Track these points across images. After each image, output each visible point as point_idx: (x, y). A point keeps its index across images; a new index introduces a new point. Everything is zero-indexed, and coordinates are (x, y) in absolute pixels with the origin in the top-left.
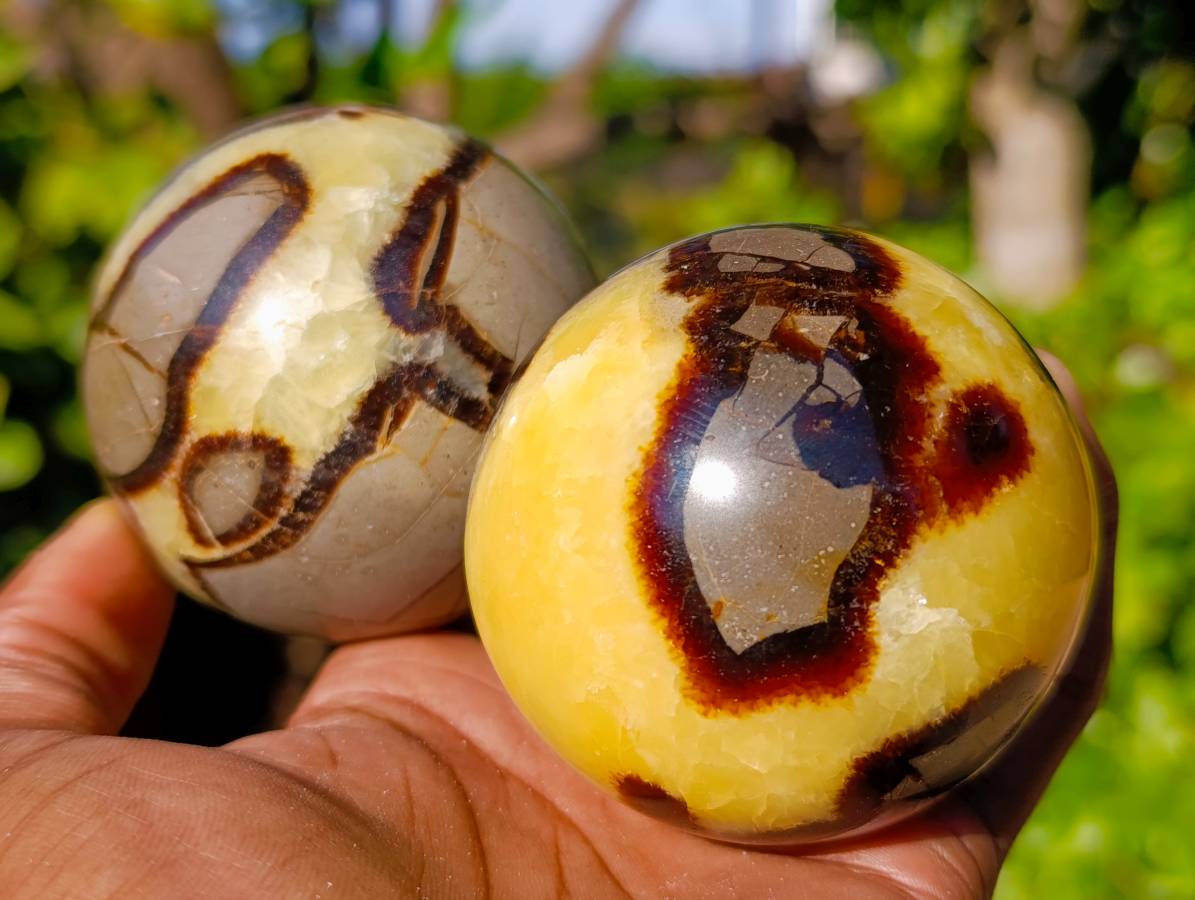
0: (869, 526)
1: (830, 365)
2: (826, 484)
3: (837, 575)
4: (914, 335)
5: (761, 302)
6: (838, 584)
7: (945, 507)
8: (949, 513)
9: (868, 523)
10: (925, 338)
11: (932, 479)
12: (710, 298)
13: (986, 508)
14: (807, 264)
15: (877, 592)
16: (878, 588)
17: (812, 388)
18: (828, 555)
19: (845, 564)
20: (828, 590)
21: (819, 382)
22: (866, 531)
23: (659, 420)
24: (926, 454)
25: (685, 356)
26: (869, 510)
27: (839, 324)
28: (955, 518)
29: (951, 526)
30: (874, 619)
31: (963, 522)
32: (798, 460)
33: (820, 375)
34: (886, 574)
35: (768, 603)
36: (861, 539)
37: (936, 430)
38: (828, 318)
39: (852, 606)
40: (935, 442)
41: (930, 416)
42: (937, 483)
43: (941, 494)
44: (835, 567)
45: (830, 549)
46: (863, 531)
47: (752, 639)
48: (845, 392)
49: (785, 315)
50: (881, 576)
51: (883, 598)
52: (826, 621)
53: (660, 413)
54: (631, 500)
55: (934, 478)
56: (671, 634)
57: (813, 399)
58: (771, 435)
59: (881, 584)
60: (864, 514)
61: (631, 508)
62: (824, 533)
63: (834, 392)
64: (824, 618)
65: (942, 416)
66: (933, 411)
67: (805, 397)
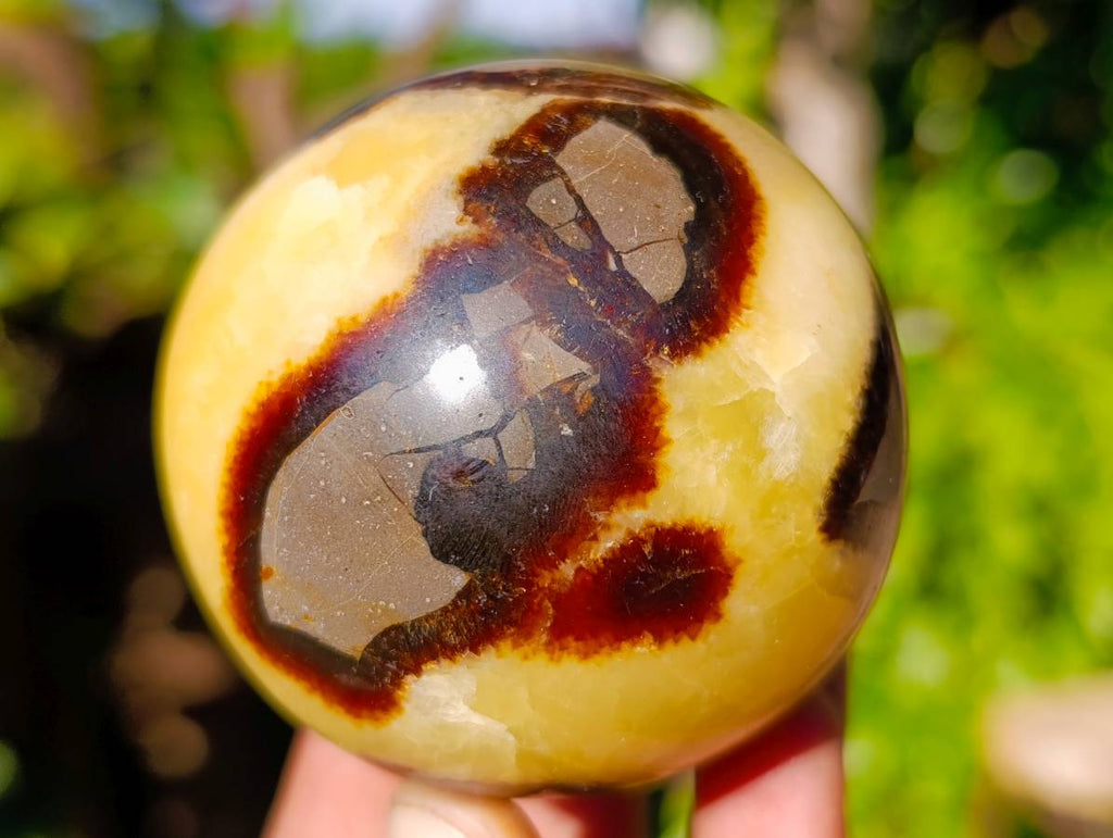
0: (445, 610)
3: (386, 633)
4: (657, 431)
5: (518, 287)
6: (385, 639)
8: (547, 645)
9: (446, 607)
10: (668, 441)
11: (547, 604)
12: (481, 235)
13: (597, 658)
14: (619, 260)
15: (421, 669)
16: (423, 667)
17: (483, 434)
18: (386, 610)
19: (399, 628)
20: (371, 637)
21: (495, 432)
22: (439, 613)
23: (322, 348)
24: (557, 575)
25: (396, 295)
26: (453, 596)
27: (575, 371)
28: (551, 653)
29: (542, 659)
30: (407, 687)
31: (559, 660)
32: (411, 502)
34: (438, 661)
35: (311, 606)
36: (428, 617)
37: (592, 556)
38: (570, 356)
39: (389, 665)
40: (579, 570)
41: (595, 538)
42: (551, 612)
43: (549, 624)
44: (388, 624)
45: (392, 606)
46: (436, 612)
47: (285, 620)
48: (512, 461)
49: (527, 320)
50: (434, 659)
51: (424, 678)
52: (358, 659)
53: (328, 340)
54: (253, 407)
55: (550, 605)
56: (227, 551)
57: (473, 448)
58: (404, 456)
59: (429, 666)
60: (445, 597)
61: (248, 414)
62: (395, 588)
63: (501, 454)
64: (358, 656)
65: (610, 545)
66: (602, 535)
67: (466, 439)
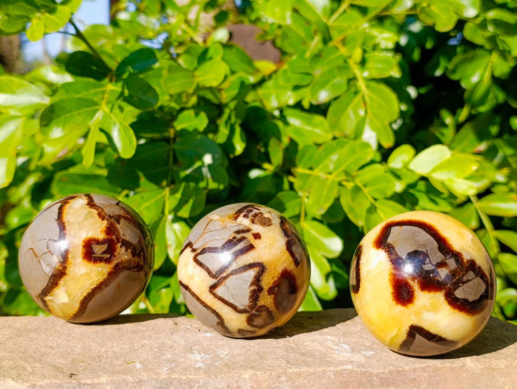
1: (433, 268)
2: (410, 252)
5: (456, 268)
6: (391, 246)
7: (393, 272)
8: (392, 273)
12: (464, 262)
14: (461, 286)
15: (386, 252)
17: (430, 261)
18: (397, 246)
19: (394, 248)
20: (391, 244)
21: (430, 263)
27: (442, 277)
28: (391, 273)
32: (417, 249)
33: (432, 264)
38: (444, 276)
39: (386, 247)
44: (394, 246)
46: (398, 254)
47: (392, 230)
49: (450, 269)
51: (384, 253)
57: (428, 259)
58: (425, 248)
63: (427, 264)
64: (387, 241)
67: (429, 258)
